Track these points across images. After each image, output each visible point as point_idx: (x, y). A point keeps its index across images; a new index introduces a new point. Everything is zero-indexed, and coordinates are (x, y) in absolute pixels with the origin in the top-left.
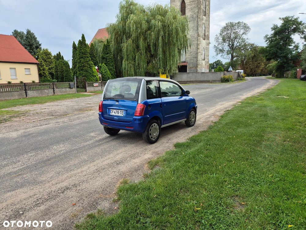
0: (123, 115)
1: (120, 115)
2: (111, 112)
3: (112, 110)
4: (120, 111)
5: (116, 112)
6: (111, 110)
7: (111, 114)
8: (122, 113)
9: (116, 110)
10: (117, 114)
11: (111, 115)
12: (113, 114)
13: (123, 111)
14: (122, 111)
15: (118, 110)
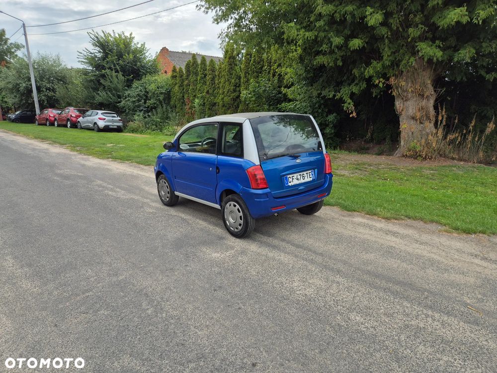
0: (311, 179)
1: (307, 179)
2: (290, 180)
3: (291, 176)
4: (305, 173)
5: (299, 177)
6: (288, 176)
7: (290, 184)
8: (310, 175)
9: (298, 174)
10: (302, 181)
11: (292, 186)
12: (296, 182)
13: (310, 171)
14: (308, 172)
15: (301, 173)
